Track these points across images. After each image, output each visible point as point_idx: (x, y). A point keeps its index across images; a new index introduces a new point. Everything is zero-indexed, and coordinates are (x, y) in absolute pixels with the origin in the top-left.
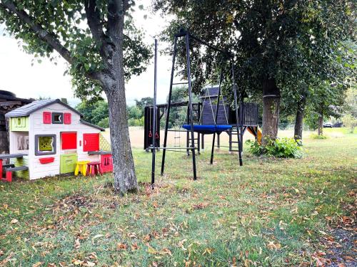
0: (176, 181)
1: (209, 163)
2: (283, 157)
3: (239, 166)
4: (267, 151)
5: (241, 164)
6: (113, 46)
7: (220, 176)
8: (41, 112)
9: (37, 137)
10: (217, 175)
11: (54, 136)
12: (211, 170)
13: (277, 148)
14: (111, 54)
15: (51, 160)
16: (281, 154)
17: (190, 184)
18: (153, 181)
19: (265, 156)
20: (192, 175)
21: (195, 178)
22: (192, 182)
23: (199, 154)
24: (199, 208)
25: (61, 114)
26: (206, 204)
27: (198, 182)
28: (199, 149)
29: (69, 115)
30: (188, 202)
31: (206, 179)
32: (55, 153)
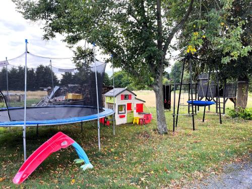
0: (184, 130)
1: (202, 120)
2: (249, 119)
3: (219, 124)
4: (239, 115)
5: (221, 123)
6: (159, 74)
7: (208, 130)
8: (120, 95)
9: (119, 106)
10: (205, 128)
11: (125, 105)
12: (203, 125)
13: (246, 114)
14: (158, 77)
15: (124, 116)
16: (248, 118)
17: (192, 132)
18: (174, 130)
19: (237, 118)
20: (192, 128)
21: (194, 129)
22: (192, 131)
23: (196, 114)
24: (196, 142)
25: (128, 95)
26: (199, 141)
27: (195, 132)
28: (196, 111)
29: (131, 95)
30: (191, 140)
31: (200, 130)
32: (125, 113)
